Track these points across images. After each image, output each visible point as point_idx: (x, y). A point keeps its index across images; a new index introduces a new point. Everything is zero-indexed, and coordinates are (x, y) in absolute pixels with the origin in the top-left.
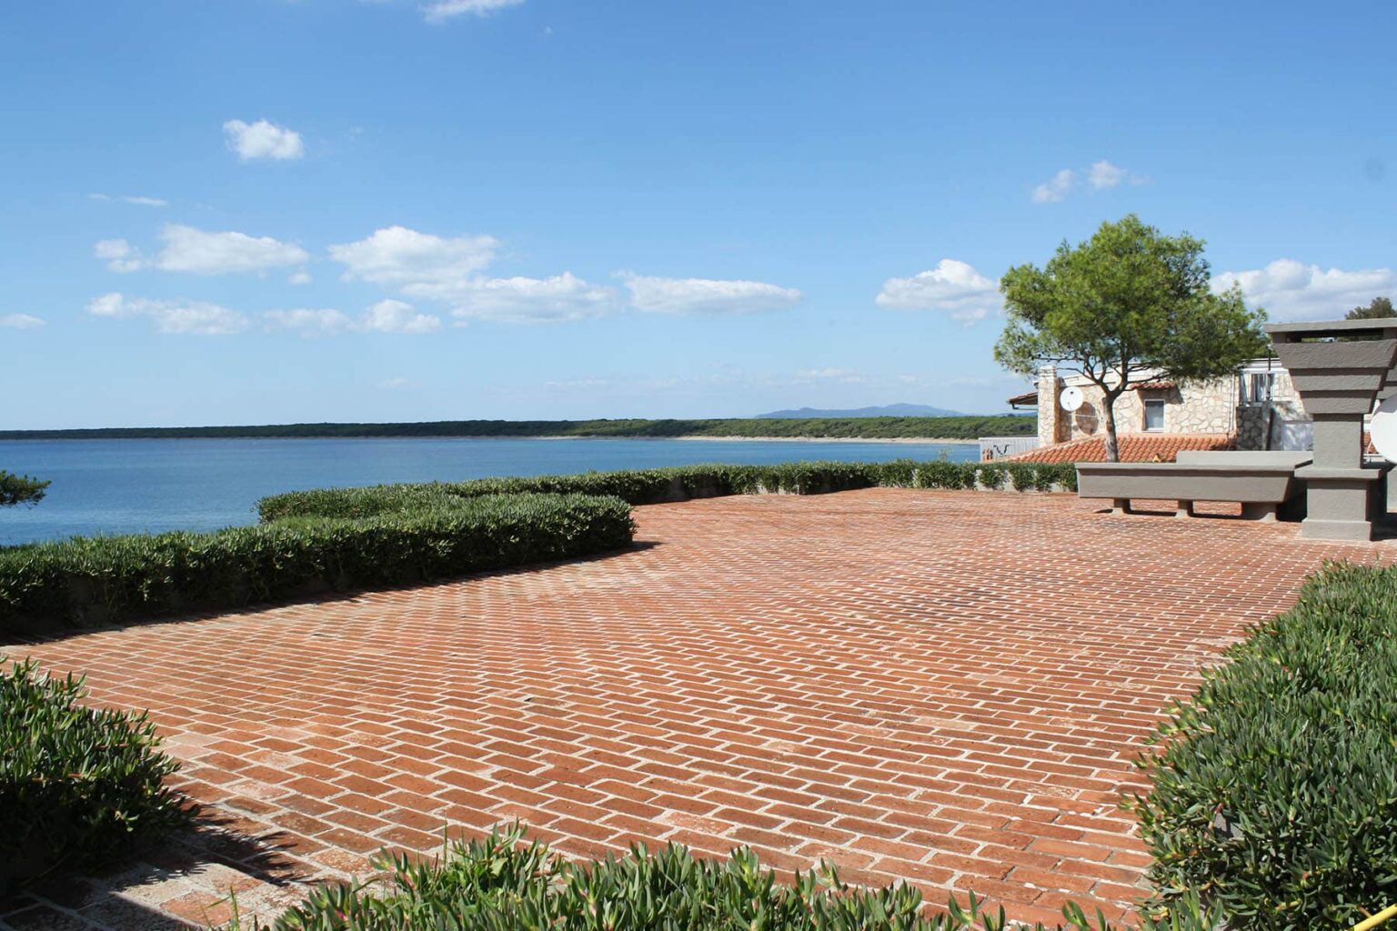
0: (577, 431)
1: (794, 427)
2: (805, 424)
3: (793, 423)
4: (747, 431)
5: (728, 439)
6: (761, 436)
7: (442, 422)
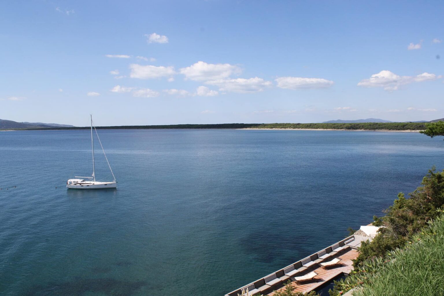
0: (268, 127)
1: (340, 126)
2: (344, 125)
3: (339, 125)
4: (325, 127)
5: (318, 129)
6: (329, 129)
7: (224, 124)
